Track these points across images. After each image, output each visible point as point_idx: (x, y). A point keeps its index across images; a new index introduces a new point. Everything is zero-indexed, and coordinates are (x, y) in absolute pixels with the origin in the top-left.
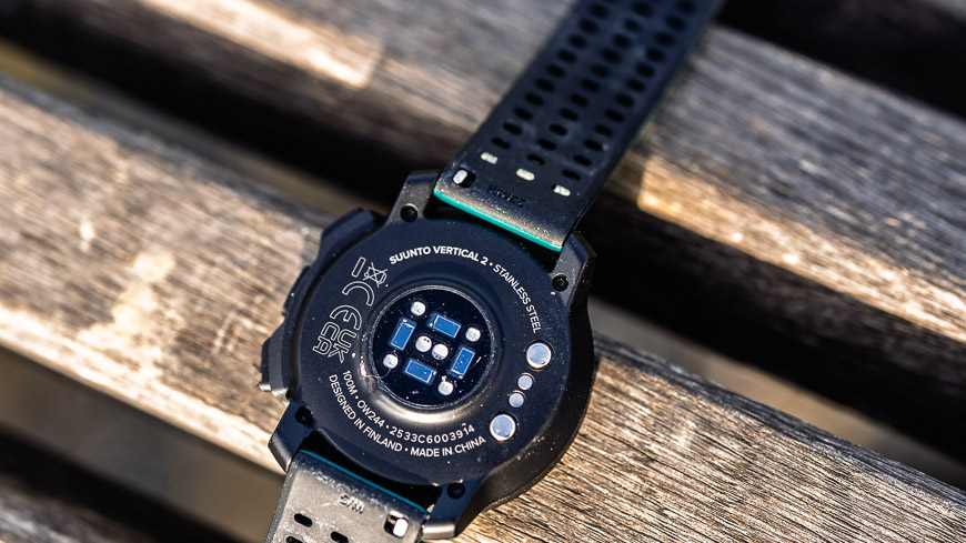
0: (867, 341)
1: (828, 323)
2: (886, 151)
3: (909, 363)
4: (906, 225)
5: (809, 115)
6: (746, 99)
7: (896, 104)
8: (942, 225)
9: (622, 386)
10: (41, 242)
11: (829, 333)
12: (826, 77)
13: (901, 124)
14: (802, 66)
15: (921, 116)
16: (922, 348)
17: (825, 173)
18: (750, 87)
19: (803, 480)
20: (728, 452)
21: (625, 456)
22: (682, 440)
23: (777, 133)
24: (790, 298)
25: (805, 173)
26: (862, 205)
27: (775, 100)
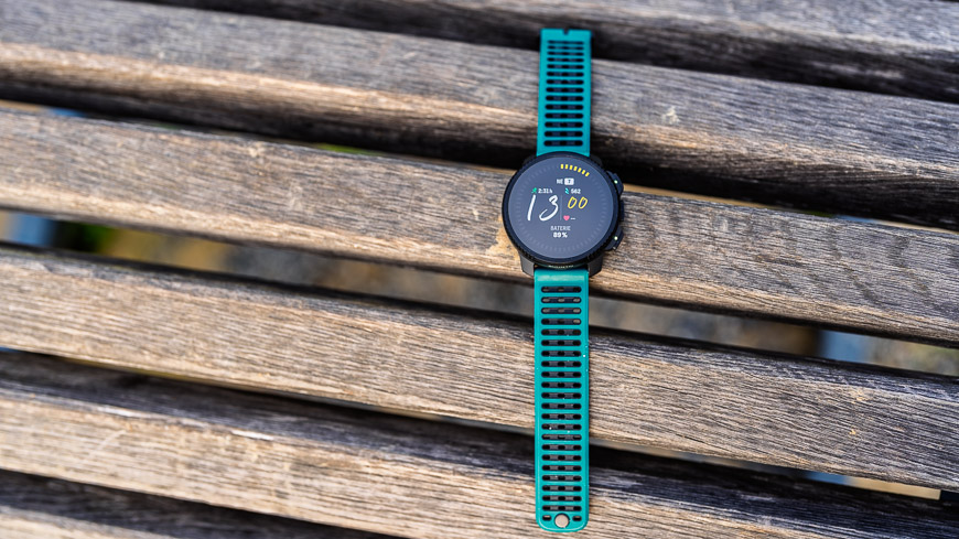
0: (777, 175)
1: (761, 172)
2: (765, 102)
3: (795, 179)
4: (781, 128)
5: (732, 96)
6: (707, 96)
7: (763, 83)
8: (794, 124)
9: (697, 214)
10: (459, 221)
11: (762, 177)
12: (734, 80)
13: (768, 90)
14: (724, 78)
15: (774, 85)
16: (799, 172)
17: (746, 117)
18: (707, 92)
19: (772, 230)
20: (743, 227)
21: (705, 239)
22: (724, 228)
23: (724, 106)
24: (745, 168)
25: (738, 118)
26: (763, 125)
27: (718, 94)
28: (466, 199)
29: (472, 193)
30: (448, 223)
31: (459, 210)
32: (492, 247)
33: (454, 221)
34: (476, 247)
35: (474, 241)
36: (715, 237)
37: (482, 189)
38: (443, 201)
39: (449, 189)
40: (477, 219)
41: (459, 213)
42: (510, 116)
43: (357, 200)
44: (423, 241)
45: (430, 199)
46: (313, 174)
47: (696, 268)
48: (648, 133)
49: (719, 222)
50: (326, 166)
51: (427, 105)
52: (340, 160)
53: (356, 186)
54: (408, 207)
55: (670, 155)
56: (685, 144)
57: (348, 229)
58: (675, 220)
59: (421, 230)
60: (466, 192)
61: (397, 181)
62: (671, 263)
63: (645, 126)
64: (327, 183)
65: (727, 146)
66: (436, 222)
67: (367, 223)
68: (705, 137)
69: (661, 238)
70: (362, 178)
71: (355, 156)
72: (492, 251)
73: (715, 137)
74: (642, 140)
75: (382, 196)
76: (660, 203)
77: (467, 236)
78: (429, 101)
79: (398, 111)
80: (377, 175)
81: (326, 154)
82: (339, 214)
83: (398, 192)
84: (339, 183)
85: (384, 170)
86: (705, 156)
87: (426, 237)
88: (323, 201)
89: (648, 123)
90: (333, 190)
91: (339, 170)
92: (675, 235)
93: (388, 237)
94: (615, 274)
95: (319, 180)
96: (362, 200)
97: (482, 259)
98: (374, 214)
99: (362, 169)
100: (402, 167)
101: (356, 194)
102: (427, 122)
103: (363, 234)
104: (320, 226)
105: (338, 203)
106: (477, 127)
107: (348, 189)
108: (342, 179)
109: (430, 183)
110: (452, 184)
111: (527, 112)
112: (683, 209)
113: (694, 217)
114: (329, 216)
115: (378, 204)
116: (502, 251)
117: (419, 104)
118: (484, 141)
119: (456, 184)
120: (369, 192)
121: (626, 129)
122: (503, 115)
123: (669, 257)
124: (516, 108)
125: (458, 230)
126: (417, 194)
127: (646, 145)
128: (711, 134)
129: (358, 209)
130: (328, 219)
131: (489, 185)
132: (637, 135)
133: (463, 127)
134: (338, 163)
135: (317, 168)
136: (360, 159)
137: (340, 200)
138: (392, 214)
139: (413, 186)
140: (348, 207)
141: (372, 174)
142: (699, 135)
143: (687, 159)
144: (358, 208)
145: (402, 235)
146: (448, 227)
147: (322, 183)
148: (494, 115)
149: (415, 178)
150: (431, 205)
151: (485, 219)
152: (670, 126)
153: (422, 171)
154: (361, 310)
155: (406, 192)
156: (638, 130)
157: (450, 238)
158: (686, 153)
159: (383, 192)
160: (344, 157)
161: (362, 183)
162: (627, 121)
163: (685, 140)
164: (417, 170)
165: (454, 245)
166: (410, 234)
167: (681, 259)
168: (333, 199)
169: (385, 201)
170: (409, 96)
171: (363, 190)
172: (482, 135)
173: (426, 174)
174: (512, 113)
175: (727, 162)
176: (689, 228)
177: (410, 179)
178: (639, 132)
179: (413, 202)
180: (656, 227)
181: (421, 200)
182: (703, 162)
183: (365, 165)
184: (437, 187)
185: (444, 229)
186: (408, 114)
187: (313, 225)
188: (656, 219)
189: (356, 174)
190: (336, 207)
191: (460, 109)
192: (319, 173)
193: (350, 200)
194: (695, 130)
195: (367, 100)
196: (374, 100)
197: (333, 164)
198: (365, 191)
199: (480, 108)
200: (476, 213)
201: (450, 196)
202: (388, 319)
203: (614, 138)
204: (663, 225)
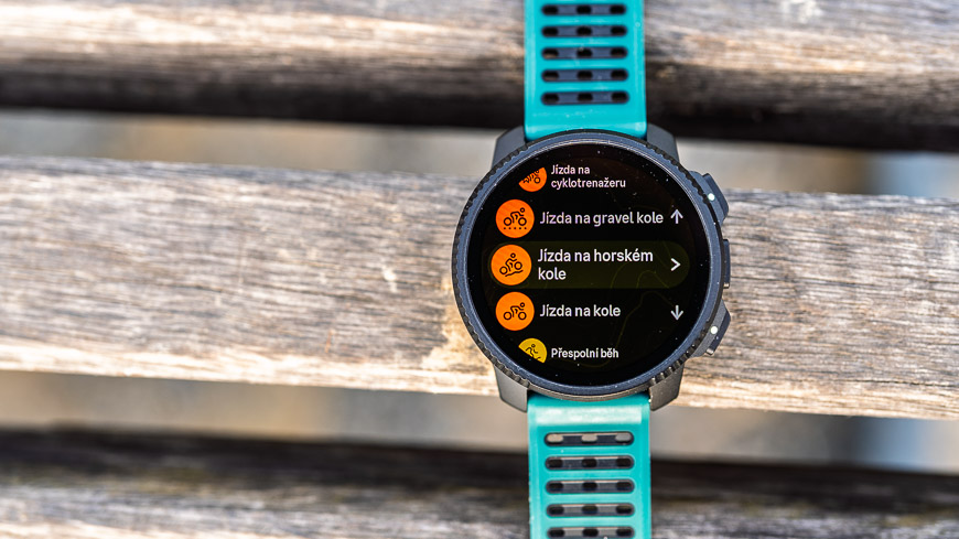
28: (363, 245)
29: (376, 231)
30: (330, 304)
31: (351, 272)
32: (435, 352)
33: (342, 298)
34: (398, 354)
35: (392, 340)
36: (932, 282)
37: (398, 219)
38: (313, 255)
39: (323, 226)
40: (394, 289)
41: (351, 279)
42: (438, 37)
43: (118, 270)
44: (278, 350)
45: (283, 253)
46: (10, 217)
47: (898, 357)
48: (754, 48)
49: (940, 246)
50: (37, 198)
51: (250, 28)
52: (68, 180)
53: (110, 237)
54: (234, 276)
55: (800, 89)
56: (838, 66)
57: (106, 338)
58: (840, 250)
59: (270, 328)
60: (362, 230)
61: (203, 218)
62: (840, 352)
63: (746, 33)
64: (43, 236)
65: (934, 63)
66: (302, 305)
67: (147, 321)
68: (883, 46)
69: (812, 295)
70: (123, 218)
71: (101, 168)
72: (437, 358)
73: (906, 44)
74: (740, 65)
75: (172, 255)
76: (802, 214)
77: (375, 331)
78: (253, 19)
79: (184, 46)
80: (155, 209)
81: (33, 168)
82: (81, 305)
83: (207, 244)
84: (72, 235)
85: (170, 195)
86: (881, 86)
87: (283, 341)
88: (39, 280)
89: (752, 26)
90: (60, 253)
91: (67, 203)
92: (842, 284)
93: (198, 348)
94: (717, 388)
95: (24, 231)
96: (130, 269)
97: (416, 379)
98: (161, 298)
99: (118, 197)
100: (210, 182)
101: (114, 257)
102: (255, 63)
103: (142, 347)
104: (42, 337)
105: (76, 281)
106: (367, 66)
107: (95, 246)
108: (77, 224)
109: (278, 216)
110: (328, 214)
111: (478, 24)
112: (856, 223)
113: (881, 240)
114: (58, 312)
115: (166, 274)
116: (459, 358)
117: (231, 28)
118: (386, 88)
119: (336, 212)
120: (141, 248)
121: (705, 44)
122: (422, 37)
123: (834, 338)
124: (451, 16)
125: (354, 318)
126: (251, 244)
127: (749, 73)
128: (896, 38)
129: (122, 291)
130: (58, 321)
131: (412, 209)
132: (729, 55)
133: (337, 66)
134: (62, 188)
135: (17, 204)
136: (111, 173)
137: (80, 274)
138: (201, 296)
139: (242, 226)
140: (100, 288)
141: (143, 206)
142: (867, 43)
143: (840, 94)
144: (122, 287)
145: (230, 342)
146: (330, 314)
147: (33, 238)
148: (404, 40)
149: (242, 208)
150: (287, 267)
151: (411, 287)
152: (802, 27)
153: (256, 188)
154: (158, 511)
155: (226, 243)
156: (731, 43)
157: (338, 337)
158: (837, 84)
159: (175, 247)
160: (76, 172)
161: (126, 229)
162: (705, 24)
163: (838, 57)
164: (244, 189)
165: (349, 354)
166: (247, 338)
167: (862, 339)
168: (63, 272)
169: (182, 267)
170: (207, 10)
171: (128, 246)
172: (379, 77)
173: (265, 194)
174: (444, 31)
175: (929, 94)
176: (871, 266)
177: (230, 210)
178: (735, 49)
179: (244, 262)
180: (798, 270)
181: (262, 257)
182: (875, 97)
183: (124, 187)
184: (297, 224)
185: (323, 319)
186: (208, 51)
187: (24, 335)
188: (798, 253)
189: (108, 209)
190: (71, 291)
191: (324, 31)
192: (23, 214)
193: (103, 272)
194: (858, 32)
195: (111, 28)
196: (128, 26)
197: (52, 191)
198: (133, 247)
199: (370, 24)
200: (389, 275)
201: (327, 242)
202: (220, 526)
203: (678, 66)
204: (813, 264)
